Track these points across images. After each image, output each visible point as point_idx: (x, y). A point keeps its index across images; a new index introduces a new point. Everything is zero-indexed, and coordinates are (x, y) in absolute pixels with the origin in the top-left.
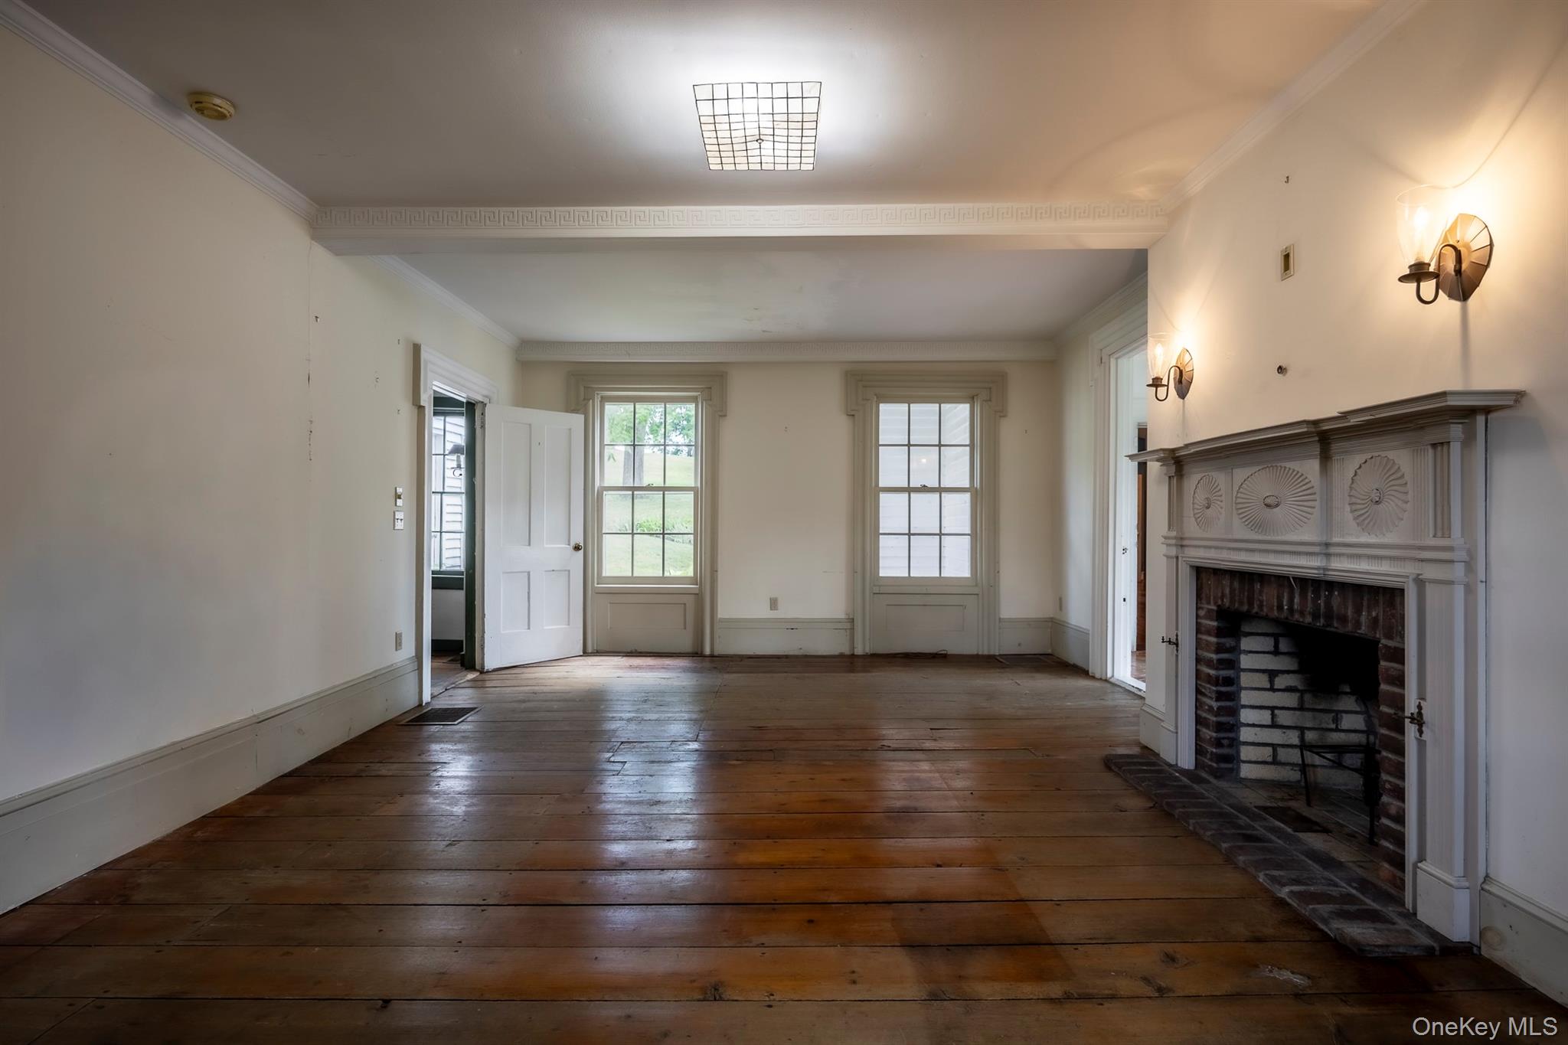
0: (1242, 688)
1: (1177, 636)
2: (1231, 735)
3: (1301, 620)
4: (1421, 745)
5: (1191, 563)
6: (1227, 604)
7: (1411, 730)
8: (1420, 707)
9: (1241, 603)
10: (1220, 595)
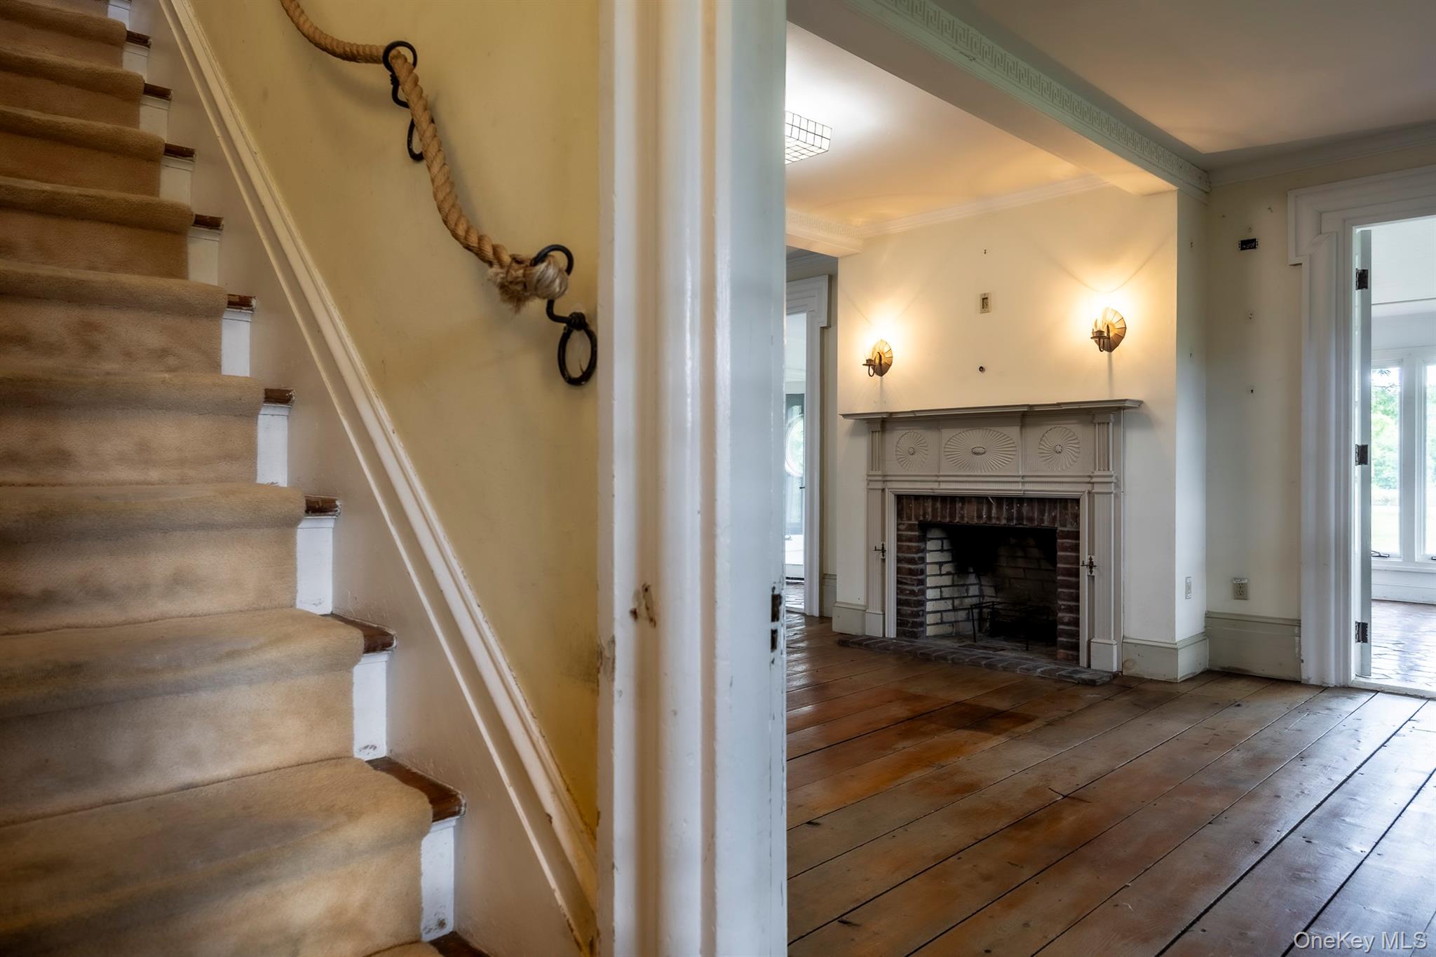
0: (927, 576)
1: (883, 545)
2: (923, 608)
3: (998, 523)
4: (1092, 578)
5: (897, 493)
6: (929, 519)
7: (1084, 572)
8: (1091, 559)
9: (943, 517)
10: (921, 513)
